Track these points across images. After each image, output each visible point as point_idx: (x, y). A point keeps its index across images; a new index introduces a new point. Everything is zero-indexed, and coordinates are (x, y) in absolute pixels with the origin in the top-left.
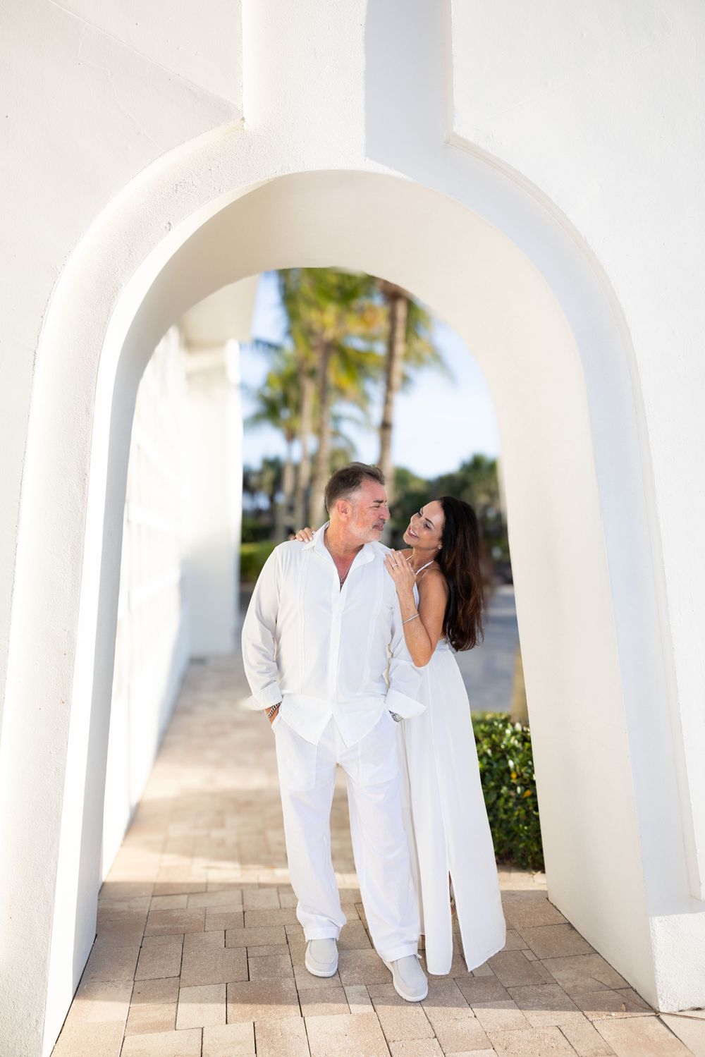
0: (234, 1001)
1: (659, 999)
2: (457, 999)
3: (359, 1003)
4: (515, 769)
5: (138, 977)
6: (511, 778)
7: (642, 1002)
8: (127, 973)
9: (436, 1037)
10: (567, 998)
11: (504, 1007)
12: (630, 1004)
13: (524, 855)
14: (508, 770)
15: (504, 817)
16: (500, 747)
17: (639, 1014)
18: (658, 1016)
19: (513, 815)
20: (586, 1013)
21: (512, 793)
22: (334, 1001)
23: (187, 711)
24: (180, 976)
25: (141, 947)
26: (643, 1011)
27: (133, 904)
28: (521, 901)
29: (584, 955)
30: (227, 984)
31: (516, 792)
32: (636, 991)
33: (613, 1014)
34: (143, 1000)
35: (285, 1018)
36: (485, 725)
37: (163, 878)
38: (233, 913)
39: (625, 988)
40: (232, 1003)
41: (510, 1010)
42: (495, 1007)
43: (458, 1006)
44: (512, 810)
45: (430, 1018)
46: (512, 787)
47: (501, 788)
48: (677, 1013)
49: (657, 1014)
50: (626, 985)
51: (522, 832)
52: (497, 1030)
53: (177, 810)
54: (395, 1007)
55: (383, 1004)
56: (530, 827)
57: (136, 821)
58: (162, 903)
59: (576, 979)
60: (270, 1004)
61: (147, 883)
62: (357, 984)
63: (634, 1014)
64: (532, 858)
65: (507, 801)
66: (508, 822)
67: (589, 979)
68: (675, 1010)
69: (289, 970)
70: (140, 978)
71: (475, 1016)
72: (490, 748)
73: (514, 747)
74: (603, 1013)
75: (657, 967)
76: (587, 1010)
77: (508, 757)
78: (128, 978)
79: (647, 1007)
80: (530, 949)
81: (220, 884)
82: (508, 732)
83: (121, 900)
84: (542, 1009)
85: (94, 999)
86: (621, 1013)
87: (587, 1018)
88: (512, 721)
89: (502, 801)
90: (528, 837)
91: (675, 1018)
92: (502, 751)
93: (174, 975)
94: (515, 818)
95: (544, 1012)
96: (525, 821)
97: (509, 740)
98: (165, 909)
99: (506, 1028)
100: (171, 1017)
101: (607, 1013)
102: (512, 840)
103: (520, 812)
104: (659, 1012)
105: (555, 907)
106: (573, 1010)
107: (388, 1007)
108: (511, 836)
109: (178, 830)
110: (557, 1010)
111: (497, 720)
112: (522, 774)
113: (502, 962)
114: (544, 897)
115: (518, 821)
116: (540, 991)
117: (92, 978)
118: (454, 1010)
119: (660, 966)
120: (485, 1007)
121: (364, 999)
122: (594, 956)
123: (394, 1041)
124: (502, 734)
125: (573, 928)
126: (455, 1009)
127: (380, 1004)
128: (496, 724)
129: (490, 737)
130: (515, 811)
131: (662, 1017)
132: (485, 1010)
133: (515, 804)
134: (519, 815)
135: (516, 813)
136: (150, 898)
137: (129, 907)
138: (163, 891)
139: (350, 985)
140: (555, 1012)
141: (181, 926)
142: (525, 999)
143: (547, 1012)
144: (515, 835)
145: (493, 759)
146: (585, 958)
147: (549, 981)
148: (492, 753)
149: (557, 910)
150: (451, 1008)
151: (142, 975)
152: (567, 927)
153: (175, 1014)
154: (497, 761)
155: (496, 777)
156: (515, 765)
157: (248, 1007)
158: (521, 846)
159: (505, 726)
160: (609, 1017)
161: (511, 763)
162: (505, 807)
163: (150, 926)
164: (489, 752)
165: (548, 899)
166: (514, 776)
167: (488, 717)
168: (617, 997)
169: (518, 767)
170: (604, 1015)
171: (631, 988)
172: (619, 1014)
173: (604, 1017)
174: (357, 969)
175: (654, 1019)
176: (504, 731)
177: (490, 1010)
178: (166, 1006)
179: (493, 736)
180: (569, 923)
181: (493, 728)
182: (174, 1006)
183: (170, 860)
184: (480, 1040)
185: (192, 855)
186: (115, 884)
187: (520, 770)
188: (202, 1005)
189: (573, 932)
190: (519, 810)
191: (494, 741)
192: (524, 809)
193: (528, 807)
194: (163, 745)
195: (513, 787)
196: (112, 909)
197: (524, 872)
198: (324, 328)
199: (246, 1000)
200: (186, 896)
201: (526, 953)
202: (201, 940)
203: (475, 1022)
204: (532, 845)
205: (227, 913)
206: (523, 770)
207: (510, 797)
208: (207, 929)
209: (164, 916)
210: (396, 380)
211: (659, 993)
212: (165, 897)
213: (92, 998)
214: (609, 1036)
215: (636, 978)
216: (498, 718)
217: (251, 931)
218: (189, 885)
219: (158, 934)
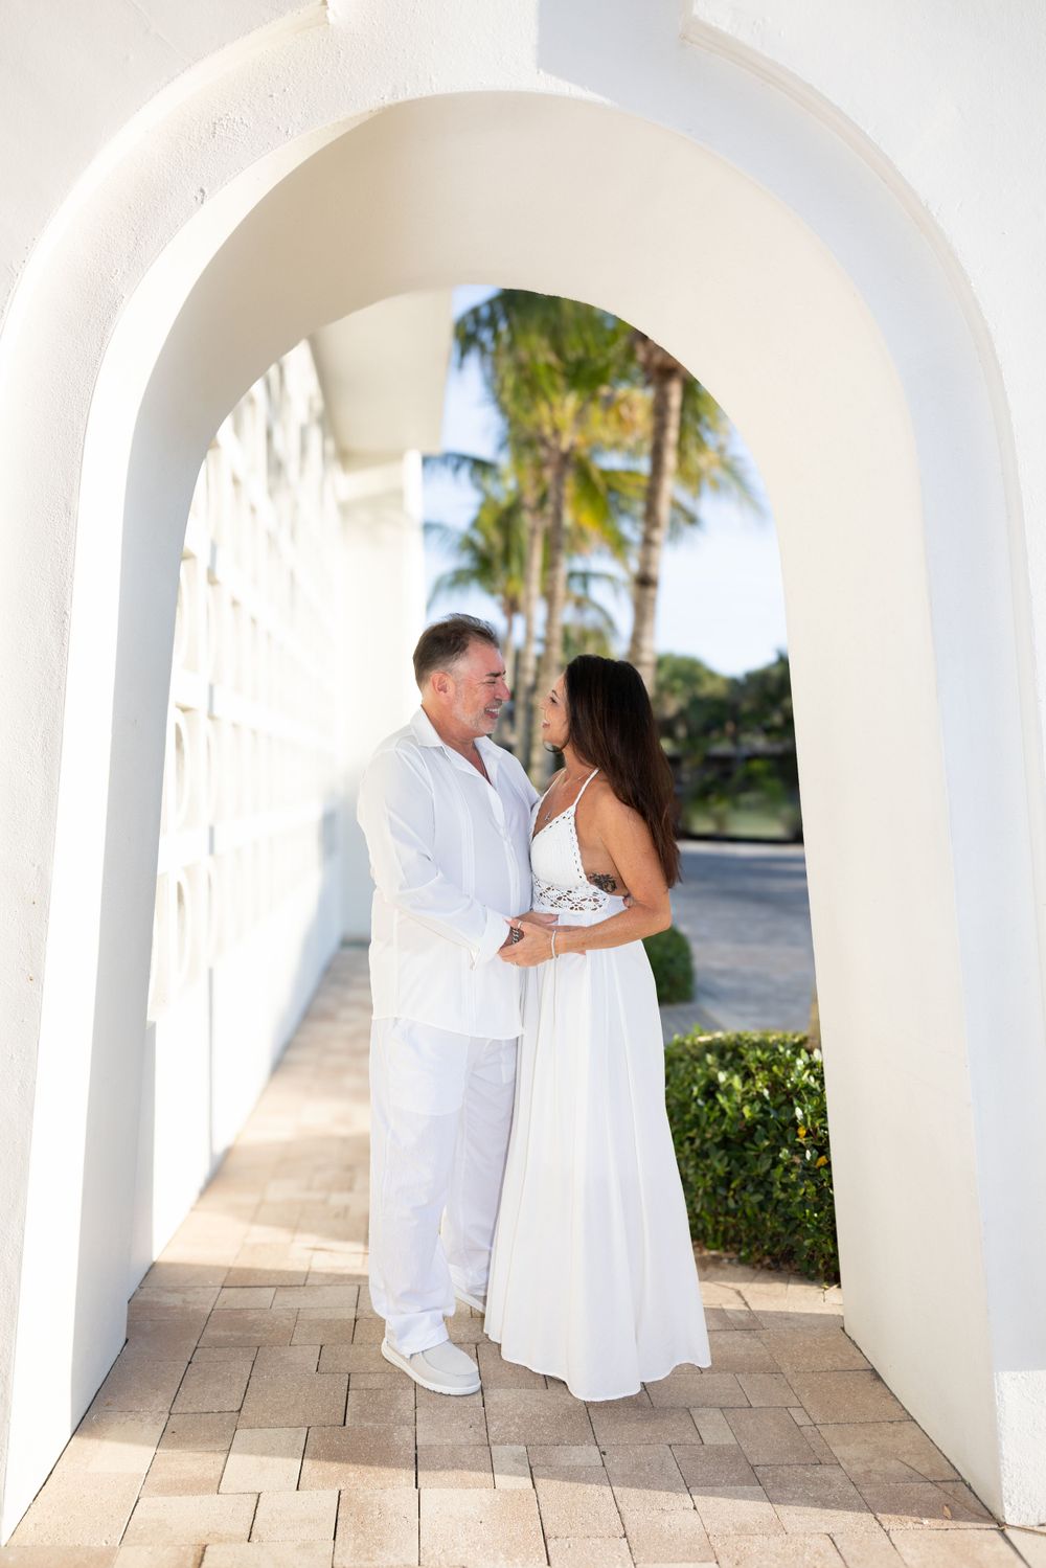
0: (316, 1456)
1: (1005, 1504)
2: (670, 1478)
3: (509, 1474)
4: (805, 1122)
5: (177, 1408)
6: (798, 1136)
7: (977, 1505)
8: (161, 1401)
9: (625, 1536)
10: (852, 1490)
11: (744, 1497)
12: (957, 1507)
13: (812, 1257)
14: (794, 1123)
15: (782, 1196)
16: (784, 1086)
17: (969, 1525)
18: (1003, 1531)
19: (796, 1195)
20: (880, 1516)
21: (797, 1160)
22: (471, 1468)
23: (327, 1016)
24: (239, 1411)
25: (190, 1363)
26: (977, 1521)
27: (191, 1297)
28: (799, 1330)
29: (892, 1422)
30: (309, 1428)
31: (804, 1158)
32: (970, 1488)
33: (926, 1522)
34: (176, 1445)
35: (390, 1488)
36: (763, 1052)
37: (245, 1262)
38: (339, 1320)
39: (952, 1481)
40: (311, 1458)
41: (753, 1503)
42: (728, 1495)
43: (670, 1489)
44: (795, 1186)
45: (620, 1505)
46: (799, 1150)
47: (780, 1151)
48: (1036, 1528)
49: (1001, 1527)
50: (955, 1476)
51: (809, 1221)
52: (727, 1532)
53: (286, 1160)
54: (567, 1484)
55: (549, 1477)
56: (822, 1214)
57: (220, 1174)
58: (235, 1299)
59: (872, 1461)
60: (371, 1464)
61: (218, 1268)
62: (512, 1443)
63: (961, 1524)
64: (825, 1263)
65: (787, 1170)
66: (789, 1204)
67: (893, 1462)
68: (1032, 1522)
69: (410, 1414)
70: (180, 1409)
71: (695, 1508)
72: (767, 1087)
73: (807, 1087)
74: (907, 1518)
75: (1004, 1452)
76: (883, 1512)
77: (795, 1102)
78: (160, 1409)
79: (986, 1513)
80: (802, 1407)
81: (328, 1275)
82: (800, 1063)
83: (175, 1290)
84: (807, 1505)
85: (104, 1437)
86: (938, 1521)
87: (881, 1525)
88: (808, 1046)
89: (780, 1170)
90: (818, 1229)
91: (1029, 1536)
92: (788, 1094)
93: (231, 1409)
94: (799, 1199)
95: (809, 1510)
96: (815, 1204)
97: (800, 1076)
98: (238, 1307)
99: (743, 1530)
100: (214, 1474)
101: (915, 1519)
102: (794, 1232)
103: (808, 1189)
104: (1005, 1523)
105: (854, 1343)
106: (860, 1510)
107: (556, 1484)
108: (792, 1226)
109: (280, 1191)
110: (832, 1508)
111: (784, 1044)
112: (816, 1130)
113: (754, 1423)
114: (837, 1327)
115: (804, 1203)
116: (808, 1474)
117: (107, 1405)
118: (662, 1496)
119: (1009, 1451)
120: (713, 1494)
121: (520, 1468)
122: (907, 1425)
123: (556, 1537)
124: (789, 1066)
125: (878, 1377)
126: (664, 1493)
127: (544, 1477)
128: (781, 1049)
129: (770, 1071)
130: (801, 1187)
131: (1008, 1532)
132: (712, 1500)
133: (801, 1178)
134: (805, 1193)
135: (802, 1191)
136: (218, 1289)
137: (184, 1301)
138: (240, 1280)
139: (501, 1443)
140: (828, 1511)
141: (256, 1335)
142: (782, 1486)
143: (815, 1510)
144: (799, 1226)
145: (771, 1103)
146: (893, 1428)
147: (826, 1460)
148: (770, 1095)
149: (857, 1347)
150: (657, 1493)
151: (182, 1405)
152: (868, 1376)
153: (221, 1469)
154: (777, 1109)
155: (773, 1132)
156: (805, 1115)
157: (335, 1467)
158: (807, 1243)
159: (796, 1054)
160: (918, 1526)
161: (799, 1112)
162: (784, 1181)
163: (210, 1332)
164: (766, 1093)
165: (843, 1329)
166: (802, 1132)
167: (771, 1039)
168: (934, 1494)
169: (809, 1118)
170: (910, 1522)
171: (963, 1481)
172: (936, 1523)
173: (910, 1524)
174: (517, 1420)
175: (995, 1535)
176: (794, 1061)
177: (721, 1499)
178: (211, 1455)
179: (775, 1068)
180: (874, 1371)
181: (777, 1056)
182: (222, 1458)
183: (260, 1234)
184: (697, 1547)
185: (295, 1228)
186: (171, 1265)
187: (812, 1123)
188: (265, 1459)
189: (878, 1384)
190: (807, 1187)
191: (776, 1076)
192: (816, 1185)
193: (822, 1182)
194: (280, 1066)
195: (801, 1149)
196: (158, 1302)
197: (812, 1285)
198: (557, 432)
199: (334, 1455)
200: (273, 1290)
201: (795, 1413)
202: (284, 1357)
203: (692, 1516)
204: (825, 1242)
205: (331, 1320)
206: (817, 1124)
207: (794, 1164)
208: (295, 1341)
209: (235, 1318)
210: (664, 510)
211: (1006, 1494)
212: (240, 1289)
213: (100, 1436)
214: (914, 1558)
215: (972, 1469)
216: (788, 1040)
217: (362, 1350)
218: (280, 1273)
219: (218, 1344)
